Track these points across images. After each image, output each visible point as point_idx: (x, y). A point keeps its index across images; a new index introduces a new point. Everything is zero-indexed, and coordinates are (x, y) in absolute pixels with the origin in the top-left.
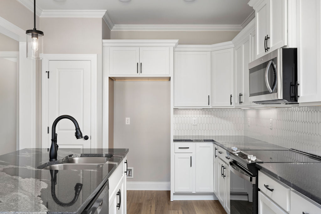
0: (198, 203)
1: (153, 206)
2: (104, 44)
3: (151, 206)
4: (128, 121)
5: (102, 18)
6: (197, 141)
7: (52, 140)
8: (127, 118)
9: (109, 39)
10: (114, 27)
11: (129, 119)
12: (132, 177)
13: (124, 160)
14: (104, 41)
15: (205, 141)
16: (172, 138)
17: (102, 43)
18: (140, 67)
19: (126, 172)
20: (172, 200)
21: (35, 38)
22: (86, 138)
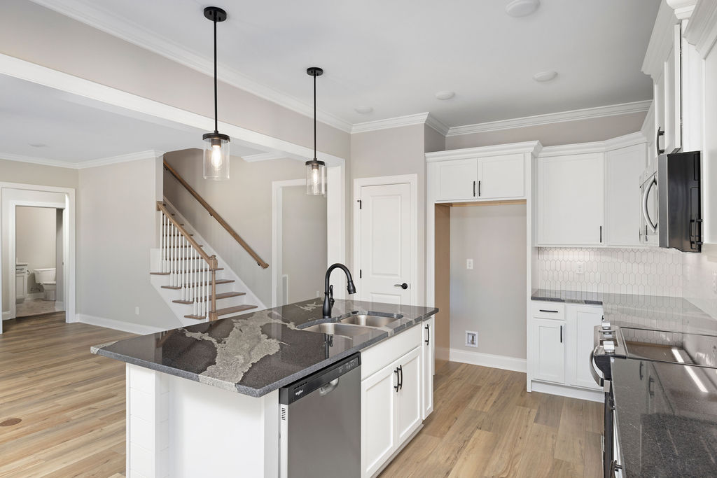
0: (572, 402)
1: (494, 394)
2: (428, 160)
3: (491, 394)
4: (470, 264)
5: (425, 124)
6: (572, 301)
7: (325, 293)
8: (468, 260)
9: (443, 149)
10: (450, 131)
11: (472, 260)
12: (477, 346)
13: (424, 324)
14: (428, 154)
15: (586, 302)
16: (529, 295)
17: (425, 158)
18: (477, 187)
19: (427, 341)
20: (529, 390)
21: (315, 170)
22: (405, 286)
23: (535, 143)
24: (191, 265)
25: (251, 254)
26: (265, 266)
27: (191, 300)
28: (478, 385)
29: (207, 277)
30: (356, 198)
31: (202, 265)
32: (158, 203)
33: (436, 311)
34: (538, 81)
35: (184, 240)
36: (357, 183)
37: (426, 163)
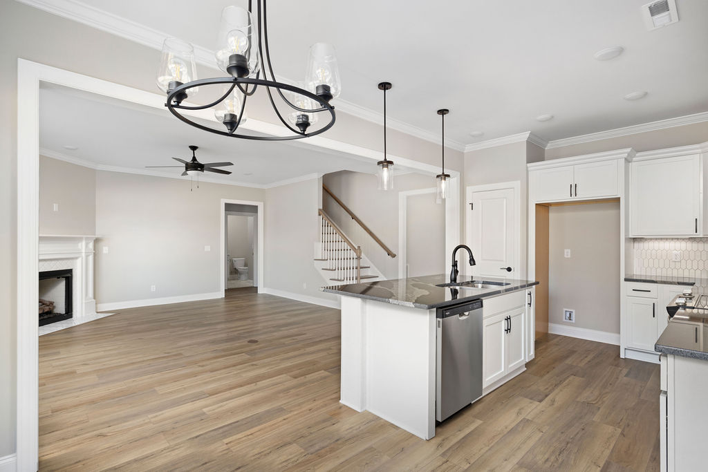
2: (529, 169)
4: (567, 253)
5: (527, 141)
6: (665, 283)
7: (453, 266)
8: (566, 250)
9: (543, 160)
10: (548, 145)
11: (569, 250)
13: (527, 291)
14: (529, 165)
15: (679, 283)
16: (623, 277)
17: (527, 168)
18: (574, 189)
19: (530, 304)
20: (622, 356)
21: (443, 181)
22: (509, 270)
23: (629, 150)
24: (342, 254)
25: (383, 247)
26: (394, 256)
27: (343, 279)
28: (575, 350)
29: (354, 263)
30: (468, 201)
31: (350, 254)
32: (320, 210)
33: (536, 283)
34: (629, 100)
35: (338, 237)
36: (469, 190)
37: (527, 171)
